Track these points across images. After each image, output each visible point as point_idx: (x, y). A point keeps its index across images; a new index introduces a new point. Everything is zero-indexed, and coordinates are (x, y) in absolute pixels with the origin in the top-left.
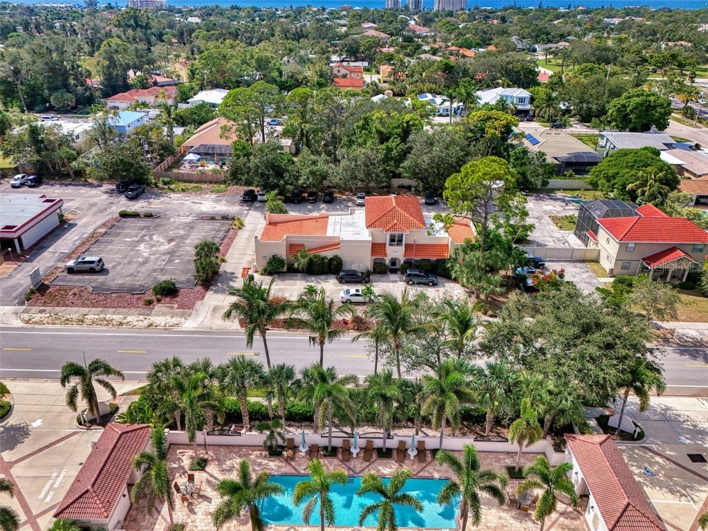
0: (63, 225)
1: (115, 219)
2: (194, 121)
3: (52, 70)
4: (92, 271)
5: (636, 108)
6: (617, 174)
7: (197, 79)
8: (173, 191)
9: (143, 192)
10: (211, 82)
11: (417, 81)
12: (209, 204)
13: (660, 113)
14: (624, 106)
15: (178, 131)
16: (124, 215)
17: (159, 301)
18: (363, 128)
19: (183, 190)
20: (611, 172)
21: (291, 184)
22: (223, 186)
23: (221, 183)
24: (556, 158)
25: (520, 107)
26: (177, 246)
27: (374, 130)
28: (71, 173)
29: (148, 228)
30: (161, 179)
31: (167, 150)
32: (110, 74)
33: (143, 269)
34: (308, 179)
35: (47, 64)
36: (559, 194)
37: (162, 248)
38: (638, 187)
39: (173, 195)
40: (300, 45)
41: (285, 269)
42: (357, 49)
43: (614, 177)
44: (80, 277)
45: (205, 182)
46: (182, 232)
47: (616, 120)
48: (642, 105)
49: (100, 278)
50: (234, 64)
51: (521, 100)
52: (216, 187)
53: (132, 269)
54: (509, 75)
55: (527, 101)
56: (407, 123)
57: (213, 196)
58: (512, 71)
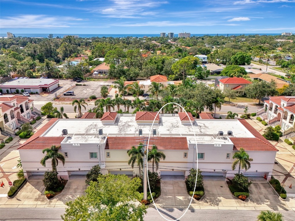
0: (59, 87)
1: (75, 86)
2: (95, 64)
3: (47, 51)
4: (71, 95)
5: (239, 58)
6: (228, 71)
7: (95, 55)
8: (91, 81)
9: (81, 81)
10: (99, 55)
11: (169, 55)
12: (103, 83)
13: (247, 59)
14: (236, 57)
15: (91, 67)
16: (77, 85)
17: (91, 100)
18: (150, 62)
19: (94, 80)
20: (226, 71)
21: (128, 76)
22: (106, 80)
23: (106, 79)
24: (212, 71)
25: (203, 61)
26: (95, 91)
27: (153, 62)
28: (58, 76)
29: (85, 88)
30: (87, 78)
31: (88, 71)
32: (66, 53)
33: (85, 95)
34: (133, 75)
35: (46, 49)
36: (212, 80)
37: (90, 91)
38: (234, 74)
39: (91, 82)
40: (129, 46)
41: (127, 94)
42: (149, 47)
43: (227, 73)
44: (68, 96)
45: (101, 79)
46: (95, 88)
47: (234, 62)
48: (241, 56)
49: (73, 97)
50: (107, 49)
51: (204, 58)
52: (104, 80)
53: (82, 95)
54: (201, 52)
55: (206, 59)
56: (164, 59)
57: (103, 82)
58: (202, 51)
